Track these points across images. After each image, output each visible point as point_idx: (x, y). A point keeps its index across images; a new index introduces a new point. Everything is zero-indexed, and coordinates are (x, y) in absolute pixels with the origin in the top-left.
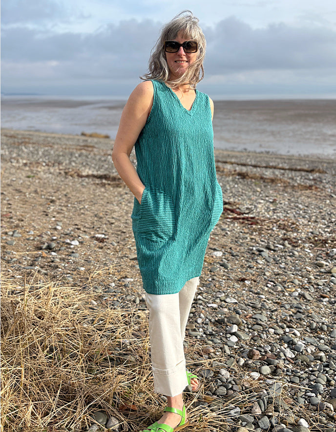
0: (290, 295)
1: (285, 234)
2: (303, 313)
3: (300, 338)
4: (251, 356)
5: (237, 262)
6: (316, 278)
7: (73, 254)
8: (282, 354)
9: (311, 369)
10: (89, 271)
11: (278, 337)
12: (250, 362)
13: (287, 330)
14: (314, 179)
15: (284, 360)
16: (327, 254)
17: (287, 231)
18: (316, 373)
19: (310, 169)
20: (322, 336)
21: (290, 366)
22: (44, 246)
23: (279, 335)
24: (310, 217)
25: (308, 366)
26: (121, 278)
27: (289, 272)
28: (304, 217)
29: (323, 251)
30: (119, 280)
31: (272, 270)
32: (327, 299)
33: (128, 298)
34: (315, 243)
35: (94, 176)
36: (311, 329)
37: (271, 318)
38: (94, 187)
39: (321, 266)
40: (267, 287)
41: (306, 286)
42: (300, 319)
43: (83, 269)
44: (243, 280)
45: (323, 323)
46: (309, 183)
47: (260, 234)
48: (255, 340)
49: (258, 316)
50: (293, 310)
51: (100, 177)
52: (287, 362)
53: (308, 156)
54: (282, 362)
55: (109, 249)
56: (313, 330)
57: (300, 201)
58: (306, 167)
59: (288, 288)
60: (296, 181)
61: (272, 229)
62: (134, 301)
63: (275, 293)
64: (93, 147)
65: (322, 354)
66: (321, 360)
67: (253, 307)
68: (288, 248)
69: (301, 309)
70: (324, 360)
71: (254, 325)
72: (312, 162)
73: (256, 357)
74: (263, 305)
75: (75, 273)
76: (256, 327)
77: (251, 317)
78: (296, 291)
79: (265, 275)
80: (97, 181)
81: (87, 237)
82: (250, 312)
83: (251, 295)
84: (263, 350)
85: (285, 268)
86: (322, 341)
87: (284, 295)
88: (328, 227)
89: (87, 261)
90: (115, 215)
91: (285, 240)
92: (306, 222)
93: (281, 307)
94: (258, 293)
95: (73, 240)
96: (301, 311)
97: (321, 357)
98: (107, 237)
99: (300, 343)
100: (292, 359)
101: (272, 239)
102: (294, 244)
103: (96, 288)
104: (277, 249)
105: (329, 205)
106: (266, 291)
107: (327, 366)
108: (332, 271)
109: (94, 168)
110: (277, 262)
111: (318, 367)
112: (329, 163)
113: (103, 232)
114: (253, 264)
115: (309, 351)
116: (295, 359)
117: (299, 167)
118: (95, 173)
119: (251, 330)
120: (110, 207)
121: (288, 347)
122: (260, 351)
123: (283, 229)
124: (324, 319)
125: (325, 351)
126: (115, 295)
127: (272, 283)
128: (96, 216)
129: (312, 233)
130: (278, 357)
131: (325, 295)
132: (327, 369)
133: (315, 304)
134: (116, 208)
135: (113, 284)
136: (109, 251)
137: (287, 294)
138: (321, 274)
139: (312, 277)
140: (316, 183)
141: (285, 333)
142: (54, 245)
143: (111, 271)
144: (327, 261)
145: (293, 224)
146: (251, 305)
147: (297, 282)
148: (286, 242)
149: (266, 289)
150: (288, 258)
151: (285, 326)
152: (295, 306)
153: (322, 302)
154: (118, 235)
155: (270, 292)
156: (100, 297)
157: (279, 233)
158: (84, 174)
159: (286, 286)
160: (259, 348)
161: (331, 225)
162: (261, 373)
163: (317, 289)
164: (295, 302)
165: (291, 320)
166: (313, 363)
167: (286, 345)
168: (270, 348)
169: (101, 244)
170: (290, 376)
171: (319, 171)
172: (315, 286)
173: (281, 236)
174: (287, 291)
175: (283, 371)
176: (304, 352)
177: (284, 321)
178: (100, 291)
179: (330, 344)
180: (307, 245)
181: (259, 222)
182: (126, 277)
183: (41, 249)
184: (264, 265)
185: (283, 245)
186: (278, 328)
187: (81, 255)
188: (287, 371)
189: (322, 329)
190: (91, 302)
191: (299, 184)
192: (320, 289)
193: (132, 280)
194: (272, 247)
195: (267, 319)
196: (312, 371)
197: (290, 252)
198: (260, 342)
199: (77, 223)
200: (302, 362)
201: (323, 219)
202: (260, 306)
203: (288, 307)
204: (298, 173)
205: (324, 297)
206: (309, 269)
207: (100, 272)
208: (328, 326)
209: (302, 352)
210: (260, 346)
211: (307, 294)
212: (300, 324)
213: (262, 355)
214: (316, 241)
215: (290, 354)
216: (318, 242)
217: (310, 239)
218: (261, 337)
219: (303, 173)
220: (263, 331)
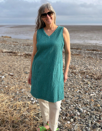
0: (76, 92)
1: (72, 71)
2: (81, 99)
3: (81, 107)
4: (66, 115)
6: (83, 86)
7: (3, 81)
9: (86, 118)
10: (9, 87)
11: (74, 108)
12: (66, 118)
13: (77, 105)
14: (79, 52)
15: (77, 116)
16: (86, 77)
17: (73, 69)
18: (88, 120)
19: (77, 48)
20: (88, 106)
21: (79, 118)
23: (74, 107)
24: (79, 64)
25: (85, 117)
26: (20, 89)
27: (75, 84)
28: (77, 65)
29: (84, 76)
30: (20, 90)
31: (70, 83)
32: (88, 93)
33: (24, 97)
35: (7, 52)
37: (71, 101)
38: (8, 56)
39: (84, 81)
40: (69, 90)
41: (81, 89)
42: (80, 101)
43: (7, 87)
45: (88, 102)
46: (77, 53)
48: (67, 110)
49: (67, 101)
51: (10, 52)
52: (78, 116)
53: (75, 44)
55: (15, 79)
56: (85, 104)
57: (75, 59)
58: (76, 48)
59: (75, 90)
60: (73, 52)
62: (26, 98)
63: (71, 92)
64: (6, 41)
65: (89, 113)
66: (88, 115)
67: (65, 97)
68: (74, 75)
69: (80, 97)
70: (90, 115)
71: (66, 104)
72: (77, 46)
73: (68, 116)
74: (68, 96)
75: (4, 88)
76: (67, 104)
77: (65, 101)
78: (78, 90)
79: (67, 85)
80: (9, 54)
81: (7, 75)
82: (65, 99)
85: (73, 83)
86: (88, 108)
87: (74, 92)
88: (85, 68)
89: (8, 83)
90: (16, 66)
91: (72, 73)
92: (78, 66)
93: (74, 97)
94: (66, 92)
95: (2, 76)
97: (88, 114)
98: (14, 74)
99: (81, 109)
100: (79, 115)
102: (75, 74)
103: (12, 94)
104: (70, 76)
105: (84, 60)
107: (91, 117)
108: (88, 83)
109: (7, 49)
110: (71, 81)
111: (88, 118)
112: (82, 46)
113: (12, 72)
115: (84, 112)
116: (81, 115)
117: (74, 48)
118: (8, 51)
119: (65, 106)
120: (14, 63)
121: (78, 111)
122: (69, 113)
123: (71, 69)
124: (88, 100)
126: (19, 96)
127: (70, 88)
128: (9, 66)
129: (80, 70)
130: (75, 115)
131: (87, 91)
133: (84, 95)
134: (16, 63)
135: (18, 92)
136: (15, 80)
137: (75, 92)
138: (85, 84)
139: (82, 85)
140: (79, 53)
141: (76, 106)
143: (17, 87)
144: (86, 80)
145: (74, 67)
147: (78, 87)
148: (73, 73)
149: (68, 90)
150: (74, 79)
151: (76, 103)
152: (78, 96)
153: (86, 94)
154: (18, 73)
156: (14, 97)
157: (70, 70)
158: (4, 51)
159: (74, 89)
161: (86, 67)
162: (70, 122)
163: (84, 90)
164: (78, 95)
165: (77, 101)
166: (86, 116)
168: (72, 112)
169: (12, 77)
170: (79, 121)
171: (80, 49)
172: (83, 89)
174: (75, 91)
175: (77, 120)
176: (83, 112)
177: (75, 101)
178: (14, 95)
179: (91, 109)
180: (79, 74)
182: (22, 89)
184: (67, 82)
185: (72, 74)
186: (74, 104)
187: (5, 81)
188: (79, 120)
189: (87, 104)
190: (11, 99)
191: (75, 54)
192: (85, 89)
193: (24, 90)
196: (86, 119)
197: (74, 77)
198: (69, 110)
199: (3, 69)
200: (83, 116)
201: (83, 65)
203: (76, 96)
204: (74, 50)
205: (87, 92)
206: (81, 82)
207: (13, 88)
208: (89, 103)
209: (82, 113)
210: (69, 112)
211: (81, 91)
212: (81, 103)
213: (70, 115)
214: (82, 73)
215: (79, 114)
216: (83, 73)
217: (80, 72)
218: (69, 108)
219: (75, 50)
220: (69, 106)
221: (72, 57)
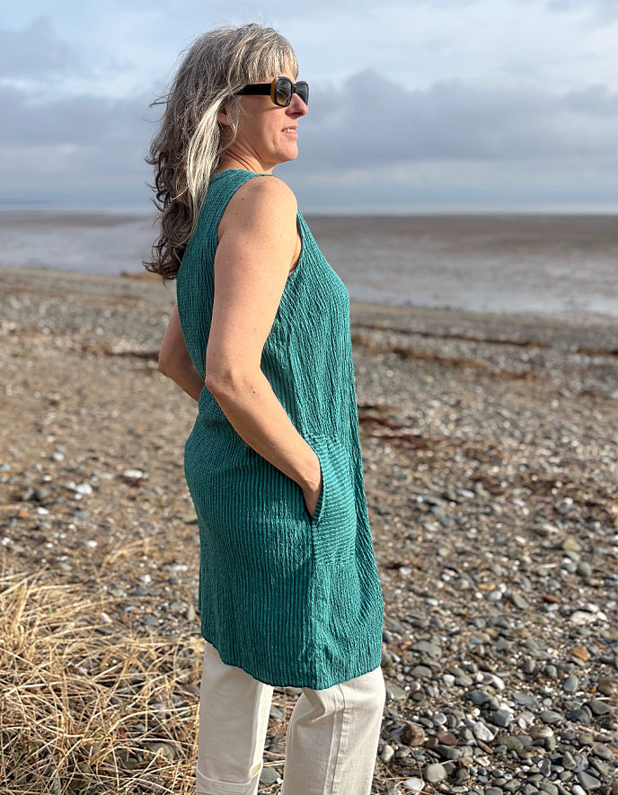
0: (486, 598)
1: (476, 469)
2: (510, 638)
3: (505, 693)
4: (407, 738)
5: (386, 527)
6: (534, 561)
7: (77, 513)
8: (468, 734)
9: (526, 768)
10: (104, 549)
11: (461, 692)
12: (405, 754)
13: (480, 676)
14: (531, 361)
15: (473, 746)
16: (555, 510)
17: (481, 462)
18: (537, 779)
19: (524, 340)
20: (548, 690)
21: (485, 762)
22: (27, 495)
23: (463, 687)
24: (524, 435)
25: (521, 761)
26: (164, 564)
27: (484, 549)
28: (512, 435)
29: (548, 503)
30: (160, 569)
31: (453, 543)
32: (555, 607)
33: (174, 608)
34: (532, 487)
35: (133, 355)
36: (525, 673)
37: (449, 649)
38: (131, 375)
39: (544, 534)
40: (442, 580)
41: (517, 579)
42: (505, 652)
43: (93, 544)
44: (397, 567)
45: (549, 661)
46: (520, 368)
47: (431, 469)
48: (417, 701)
49: (423, 646)
50: (491, 631)
51: (145, 357)
52: (479, 751)
53: (517, 316)
54: (468, 752)
55: (147, 500)
56: (531, 677)
57: (504, 402)
58: (516, 337)
59: (483, 582)
60: (497, 363)
61: (452, 460)
62: (185, 615)
63: (457, 594)
64: (138, 298)
65: (549, 733)
66: (546, 746)
67: (414, 626)
68: (483, 497)
69: (505, 628)
70: (553, 746)
71: (415, 666)
72: (527, 327)
73: (416, 742)
74: (433, 622)
75: (76, 553)
76: (420, 670)
77: (410, 649)
78: (498, 589)
79: (438, 554)
80: (140, 364)
81: (109, 477)
82: (410, 636)
83: (412, 599)
84: (431, 725)
85: (476, 540)
86: (548, 702)
87: (474, 599)
88: (556, 454)
89: (104, 527)
90: (166, 431)
91: (476, 480)
92: (514, 444)
93: (469, 624)
94: (424, 595)
95: (82, 483)
96: (506, 633)
97: (546, 739)
98: (146, 476)
99: (504, 707)
100: (487, 743)
101: (452, 479)
102: (494, 490)
103: (113, 586)
104: (461, 500)
105: (556, 411)
106: (441, 590)
107: (559, 762)
108: (565, 546)
109: (136, 338)
110: (461, 527)
111: (540, 765)
112: (556, 329)
113: (141, 466)
114: (416, 532)
115: (523, 725)
116: (495, 744)
117: (503, 337)
118: (138, 348)
119: (409, 679)
120: (158, 414)
121: (481, 715)
122: (426, 727)
123: (475, 458)
124: (550, 650)
125: (554, 725)
126: (148, 602)
127: (452, 573)
128: (130, 432)
129: (527, 466)
130: (461, 740)
131: (551, 597)
132: (560, 770)
133: (534, 617)
134: (169, 417)
135: (147, 579)
136: (146, 506)
137: (479, 595)
138: (544, 552)
139: (527, 559)
140: (533, 368)
141: (475, 682)
142: (44, 492)
143: (147, 549)
144: (555, 525)
145: (492, 448)
146: (411, 620)
147: (499, 569)
148: (479, 486)
149: (441, 585)
150: (483, 518)
151: (475, 667)
152: (495, 621)
153: (547, 612)
154: (168, 471)
155: (447, 592)
156: (121, 606)
157: (467, 467)
158: (117, 349)
159: (477, 577)
160: (424, 720)
161: (561, 450)
162: (426, 780)
163: (537, 586)
164: (495, 613)
165: (487, 655)
166: (530, 755)
167: (477, 712)
168: (445, 720)
169: (133, 492)
170: (484, 784)
171: (540, 345)
172: (534, 579)
173: (469, 473)
174: (480, 590)
175: (472, 774)
176: (513, 726)
177: (473, 655)
178: (121, 594)
179: (563, 707)
180: (517, 492)
181: (430, 444)
182: (173, 562)
183: (20, 499)
184: (437, 533)
185: (473, 490)
186: (461, 672)
187: (92, 514)
188: (480, 773)
189: (546, 674)
190: (100, 618)
191: (504, 371)
192: (542, 584)
193: (185, 568)
194: (453, 496)
195: (439, 652)
196: (530, 774)
197: (486, 506)
198: (427, 704)
199: (94, 445)
200: (509, 751)
201: (548, 438)
202: (427, 623)
203: (481, 624)
204: (501, 349)
205: (550, 602)
206: (522, 540)
207: (125, 552)
208: (558, 667)
209: (508, 728)
210: (426, 715)
211: (516, 594)
212: (505, 663)
213: (429, 736)
214: (534, 483)
215: (485, 733)
216: (538, 485)
217: (522, 478)
218: (428, 694)
219: (511, 349)
220: (432, 679)
221: (489, 391)
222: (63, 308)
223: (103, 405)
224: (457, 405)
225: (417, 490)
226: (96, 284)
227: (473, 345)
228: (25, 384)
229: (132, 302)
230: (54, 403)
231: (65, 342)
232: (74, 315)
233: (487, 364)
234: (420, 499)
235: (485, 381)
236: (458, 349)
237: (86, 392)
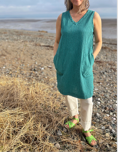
4: (105, 109)
5: (96, 76)
7: (42, 73)
10: (48, 78)
12: (106, 111)
17: (112, 66)
22: (33, 69)
31: (108, 79)
37: (110, 96)
38: (45, 50)
40: (107, 85)
43: (46, 77)
44: (99, 83)
47: (103, 67)
48: (106, 103)
49: (106, 95)
60: (113, 48)
61: (106, 65)
63: (110, 87)
67: (104, 92)
68: (113, 72)
73: (107, 109)
74: (107, 91)
75: (44, 79)
76: (106, 99)
77: (103, 95)
79: (106, 81)
80: (46, 48)
81: (46, 67)
82: (103, 94)
83: (103, 88)
84: (109, 107)
85: (112, 79)
87: (113, 88)
89: (47, 75)
93: (113, 92)
94: (105, 87)
95: (42, 68)
98: (52, 67)
101: (107, 68)
102: (115, 71)
104: (109, 72)
106: (107, 87)
109: (45, 43)
110: (109, 76)
113: (51, 65)
114: (102, 77)
117: (113, 43)
118: (45, 45)
119: (104, 100)
123: (110, 65)
127: (109, 84)
128: (47, 59)
136: (53, 72)
142: (36, 69)
145: (113, 63)
150: (113, 75)
155: (109, 87)
156: (53, 87)
158: (42, 45)
159: (114, 85)
162: (109, 115)
168: (111, 106)
169: (51, 69)
173: (110, 67)
178: (53, 85)
181: (102, 62)
184: (105, 77)
185: (111, 70)
186: (113, 99)
187: (45, 73)
190: (51, 89)
191: (114, 50)
194: (107, 71)
198: (108, 104)
199: (42, 62)
202: (106, 92)
204: (113, 45)
207: (52, 79)
218: (108, 102)
220: (108, 100)
221: (111, 53)
222: (30, 37)
223: (42, 55)
224: (106, 55)
225: (101, 70)
226: (35, 33)
227: (107, 45)
228: (27, 51)
229: (42, 36)
230: (33, 54)
231: (32, 43)
232: (33, 39)
233: (111, 48)
234: (102, 72)
235: (111, 51)
236: (105, 45)
237: (38, 52)
